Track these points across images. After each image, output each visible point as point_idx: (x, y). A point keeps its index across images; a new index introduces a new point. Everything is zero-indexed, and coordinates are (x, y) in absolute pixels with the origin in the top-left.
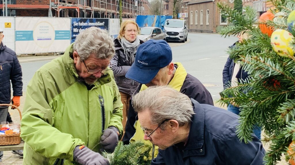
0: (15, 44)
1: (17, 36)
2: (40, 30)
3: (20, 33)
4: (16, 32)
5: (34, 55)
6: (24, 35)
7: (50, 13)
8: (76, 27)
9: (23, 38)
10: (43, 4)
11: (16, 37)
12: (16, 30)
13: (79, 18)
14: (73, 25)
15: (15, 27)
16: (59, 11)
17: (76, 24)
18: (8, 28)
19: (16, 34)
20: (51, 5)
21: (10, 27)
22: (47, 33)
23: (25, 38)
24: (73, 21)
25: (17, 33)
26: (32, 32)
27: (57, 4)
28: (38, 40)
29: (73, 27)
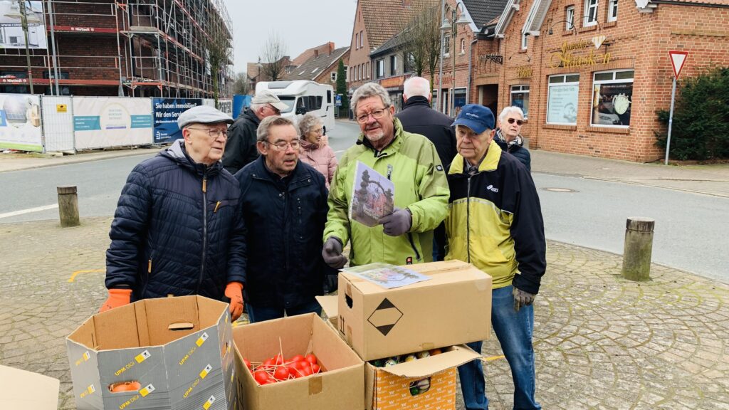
0: (74, 136)
1: (77, 123)
2: (110, 115)
3: (82, 119)
4: (75, 118)
5: (101, 149)
6: (87, 123)
7: (121, 91)
8: (159, 110)
9: (85, 127)
10: (109, 79)
11: (75, 125)
12: (75, 115)
13: (162, 97)
14: (155, 107)
15: (73, 110)
16: (134, 87)
17: (159, 106)
18: (62, 113)
19: (75, 122)
20: (122, 81)
21: (65, 111)
22: (119, 118)
23: (88, 127)
24: (154, 102)
25: (77, 119)
26: (98, 117)
27: (131, 79)
28: (107, 128)
29: (156, 110)
